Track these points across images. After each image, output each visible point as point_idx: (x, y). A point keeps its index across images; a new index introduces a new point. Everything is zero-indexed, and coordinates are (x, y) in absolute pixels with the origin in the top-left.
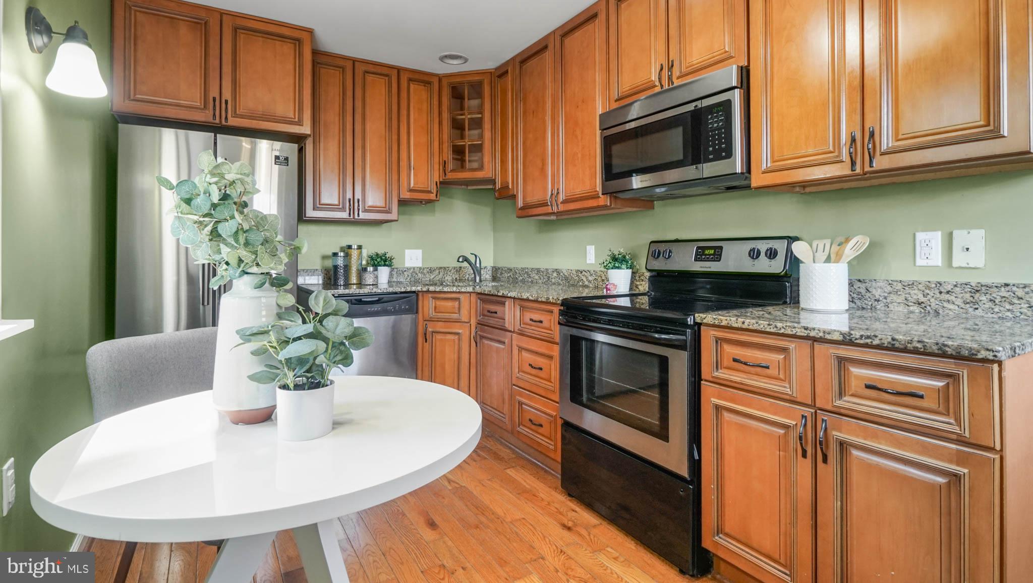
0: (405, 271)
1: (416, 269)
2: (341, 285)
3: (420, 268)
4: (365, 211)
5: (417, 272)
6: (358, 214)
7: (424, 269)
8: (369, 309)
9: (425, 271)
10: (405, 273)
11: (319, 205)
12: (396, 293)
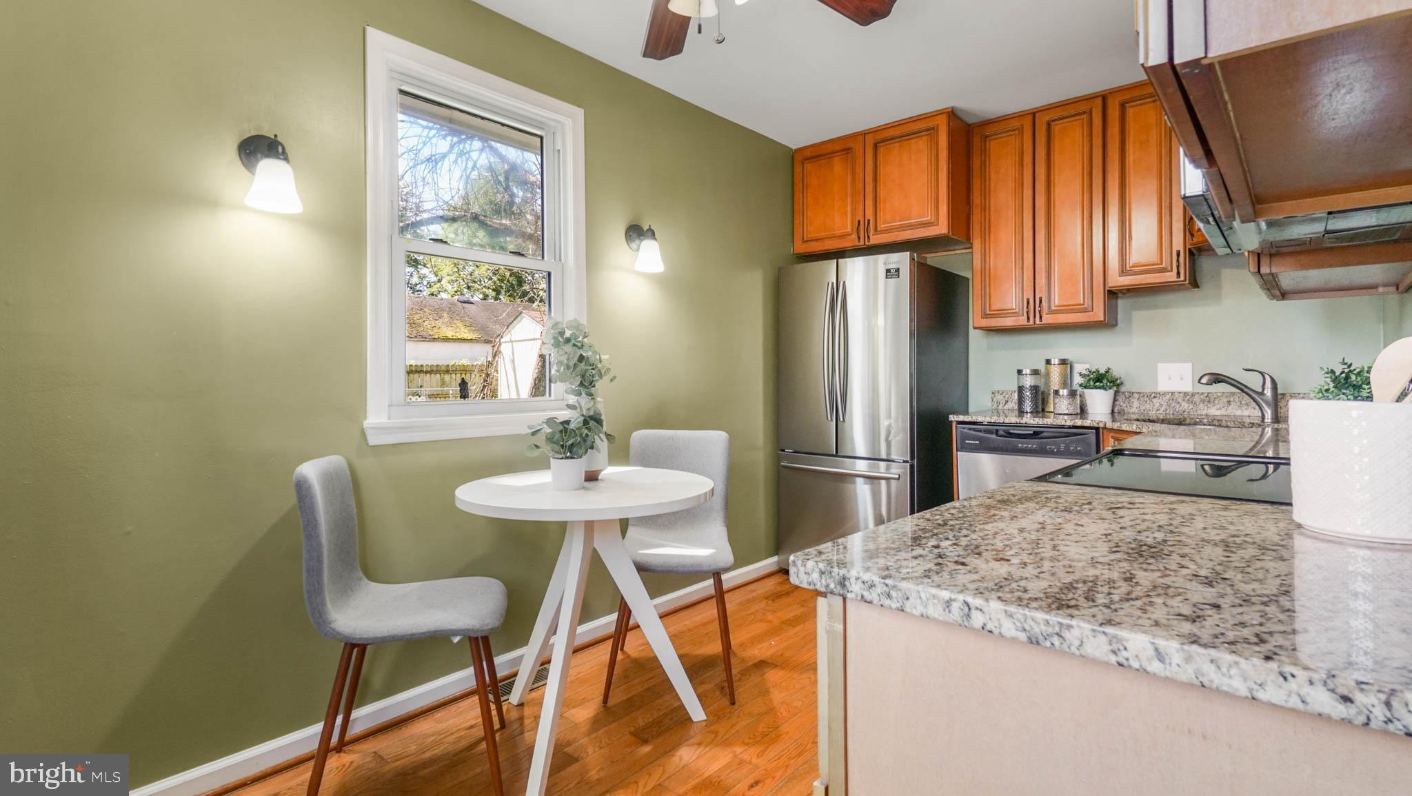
0: (1155, 397)
1: (1177, 395)
2: (1027, 413)
3: (1186, 394)
4: (1051, 312)
5: (1179, 400)
6: (1041, 317)
7: (1193, 395)
8: (1020, 445)
9: (1196, 398)
10: (1155, 400)
11: (990, 311)
12: (1062, 427)
